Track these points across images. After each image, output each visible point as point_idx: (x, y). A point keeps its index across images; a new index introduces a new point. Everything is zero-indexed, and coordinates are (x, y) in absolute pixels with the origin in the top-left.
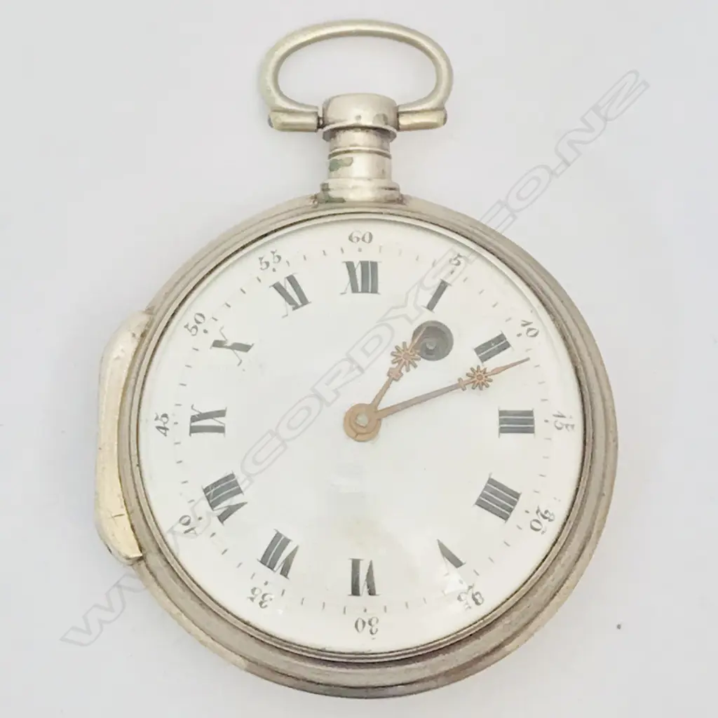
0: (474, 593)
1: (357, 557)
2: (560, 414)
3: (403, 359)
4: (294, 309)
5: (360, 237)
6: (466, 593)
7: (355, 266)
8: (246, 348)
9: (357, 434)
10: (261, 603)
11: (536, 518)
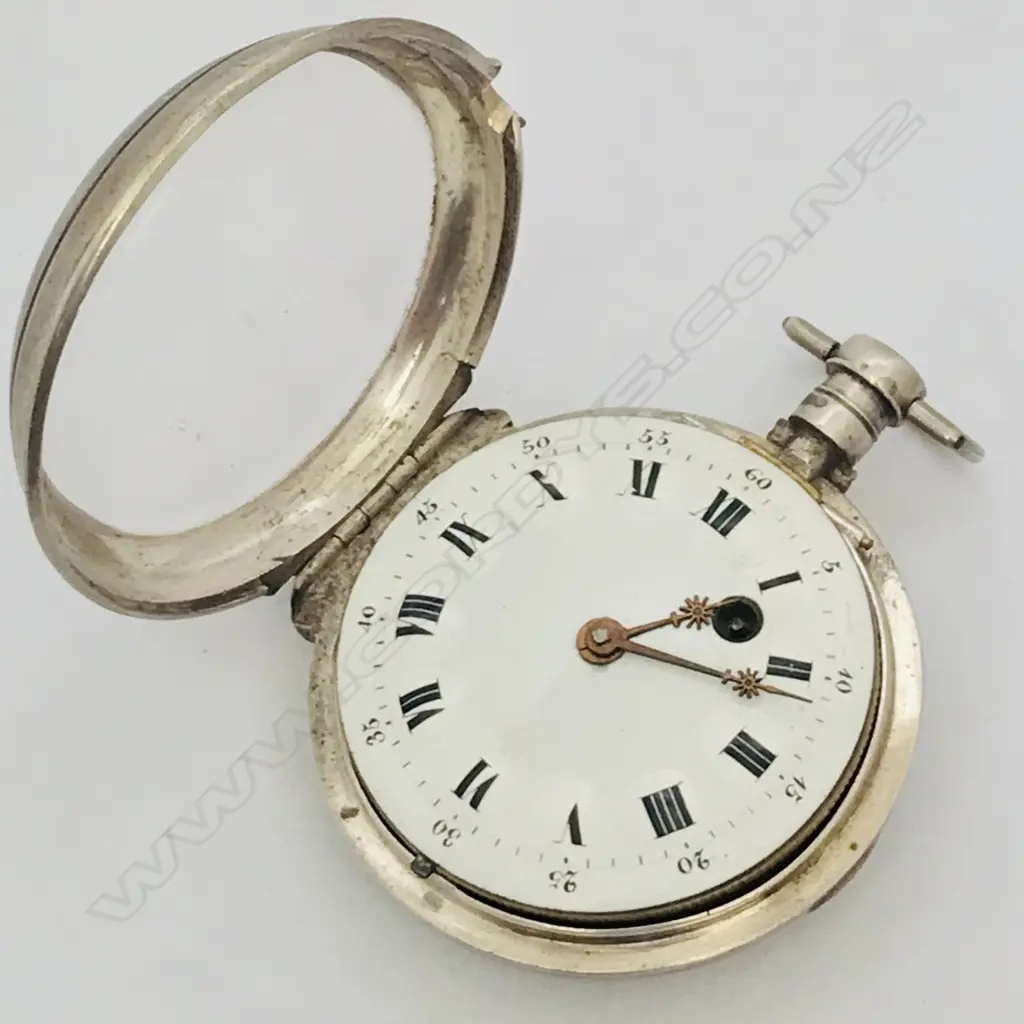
0: (571, 881)
1: (487, 761)
2: (801, 781)
3: (693, 614)
4: (634, 494)
5: (759, 478)
6: (562, 875)
7: (727, 498)
8: (557, 496)
9: (587, 648)
10: (369, 738)
11: (691, 859)
